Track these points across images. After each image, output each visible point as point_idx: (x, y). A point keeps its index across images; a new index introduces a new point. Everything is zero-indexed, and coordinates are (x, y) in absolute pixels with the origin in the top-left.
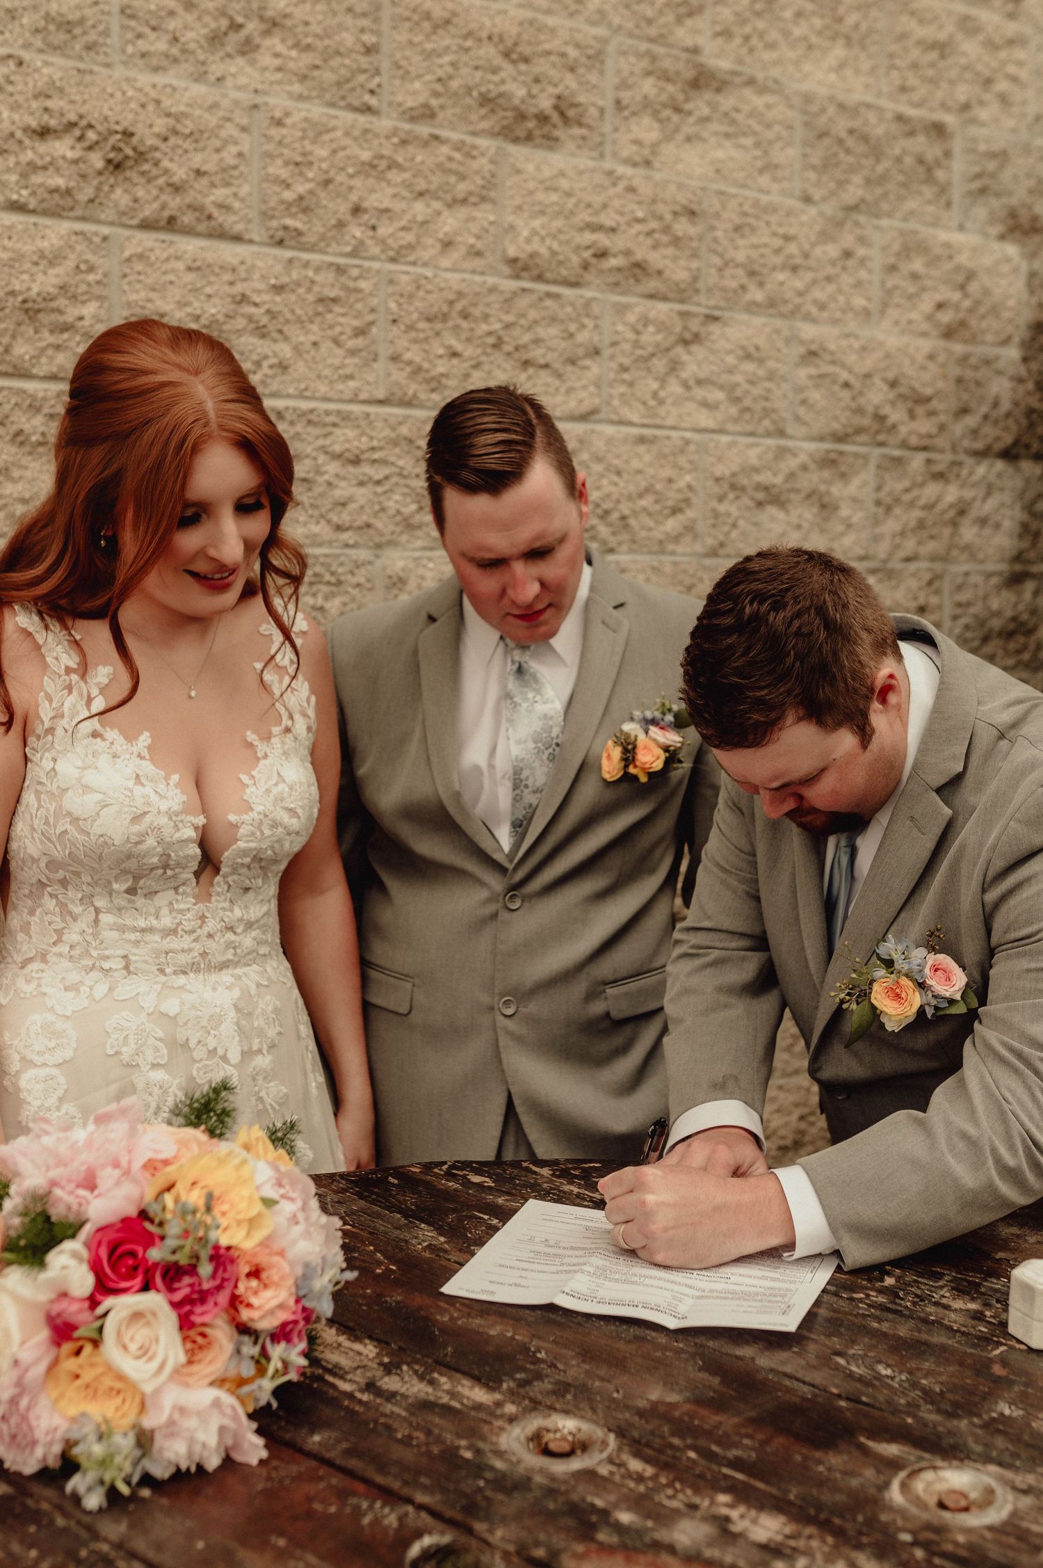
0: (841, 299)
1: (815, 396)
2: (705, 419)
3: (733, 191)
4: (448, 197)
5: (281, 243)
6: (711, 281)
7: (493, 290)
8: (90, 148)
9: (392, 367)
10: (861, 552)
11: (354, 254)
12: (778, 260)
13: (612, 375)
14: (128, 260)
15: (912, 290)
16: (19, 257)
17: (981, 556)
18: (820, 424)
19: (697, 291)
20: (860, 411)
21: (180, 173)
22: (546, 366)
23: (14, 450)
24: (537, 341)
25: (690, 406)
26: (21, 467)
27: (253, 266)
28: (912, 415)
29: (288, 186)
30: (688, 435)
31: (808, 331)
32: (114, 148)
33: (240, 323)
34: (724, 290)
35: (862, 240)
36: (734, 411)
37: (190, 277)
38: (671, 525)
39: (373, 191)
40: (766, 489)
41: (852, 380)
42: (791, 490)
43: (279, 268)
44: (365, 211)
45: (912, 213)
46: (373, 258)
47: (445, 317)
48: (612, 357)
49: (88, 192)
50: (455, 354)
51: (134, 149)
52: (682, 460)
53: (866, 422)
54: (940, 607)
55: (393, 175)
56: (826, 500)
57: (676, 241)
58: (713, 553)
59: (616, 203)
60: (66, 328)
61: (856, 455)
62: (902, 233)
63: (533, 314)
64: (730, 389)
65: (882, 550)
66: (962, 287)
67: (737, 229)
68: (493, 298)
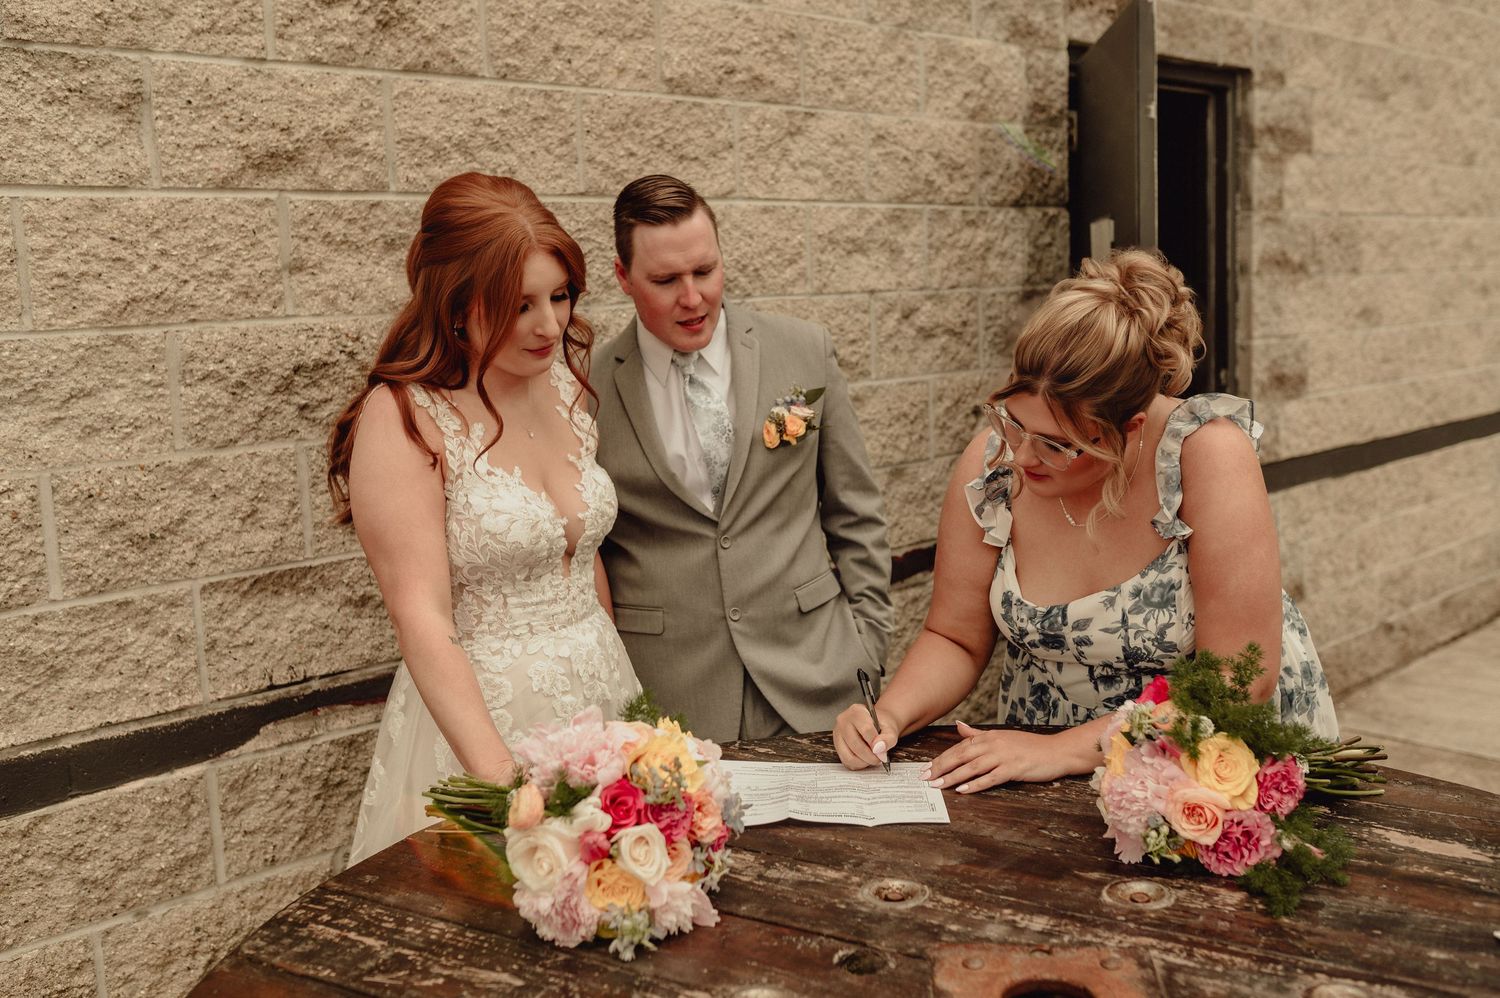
0: (899, 95)
1: (883, 169)
2: (808, 192)
3: (820, 17)
4: (620, 34)
5: (504, 77)
6: (808, 87)
7: (656, 103)
8: (364, 12)
9: (589, 168)
10: (920, 284)
11: (556, 83)
12: (853, 68)
13: (742, 163)
14: (397, 97)
15: (947, 84)
16: (320, 100)
17: (1003, 281)
18: (889, 190)
19: (798, 95)
20: (915, 178)
21: (431, 29)
22: (696, 159)
23: (324, 248)
24: (689, 141)
25: (798, 183)
26: (330, 261)
27: (486, 96)
28: (951, 178)
29: (507, 33)
30: (797, 204)
31: (877, 120)
32: (382, 12)
33: (480, 140)
34: (817, 93)
35: (911, 49)
36: (828, 184)
37: (442, 108)
38: (789, 273)
39: (567, 33)
40: (853, 241)
41: (910, 157)
42: (869, 241)
43: (504, 96)
44: (563, 49)
45: (944, 26)
46: (570, 85)
47: (623, 126)
48: (742, 149)
49: (366, 46)
50: (632, 154)
51: (397, 11)
52: (794, 224)
53: (920, 186)
54: (976, 321)
55: (580, 19)
56: (894, 246)
57: (782, 58)
58: (819, 292)
59: (738, 32)
60: (356, 152)
61: (915, 212)
62: (938, 41)
63: (685, 120)
64: (825, 168)
65: (935, 281)
66: (982, 80)
67: (824, 46)
68: (656, 110)
